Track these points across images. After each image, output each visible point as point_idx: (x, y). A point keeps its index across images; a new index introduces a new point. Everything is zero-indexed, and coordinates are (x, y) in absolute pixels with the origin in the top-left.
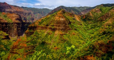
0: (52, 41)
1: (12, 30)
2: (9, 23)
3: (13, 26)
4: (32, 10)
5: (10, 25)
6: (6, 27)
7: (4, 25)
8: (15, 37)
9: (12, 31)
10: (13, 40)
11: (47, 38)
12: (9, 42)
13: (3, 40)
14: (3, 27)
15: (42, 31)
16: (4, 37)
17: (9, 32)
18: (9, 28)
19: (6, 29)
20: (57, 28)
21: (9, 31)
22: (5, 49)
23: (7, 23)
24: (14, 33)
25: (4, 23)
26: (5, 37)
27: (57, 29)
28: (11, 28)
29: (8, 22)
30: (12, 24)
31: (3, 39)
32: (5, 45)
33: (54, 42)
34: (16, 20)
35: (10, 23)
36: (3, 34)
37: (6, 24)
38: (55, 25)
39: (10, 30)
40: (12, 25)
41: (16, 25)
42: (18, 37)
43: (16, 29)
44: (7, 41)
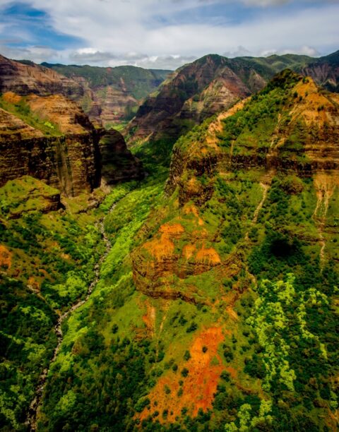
0: (319, 226)
1: (65, 167)
2: (51, 140)
3: (66, 150)
4: (82, 75)
5: (54, 149)
6: (43, 156)
7: (36, 151)
8: (78, 194)
9: (67, 174)
10: (77, 211)
11: (288, 210)
12: (67, 223)
13: (45, 216)
14: (34, 157)
15: (241, 175)
16: (46, 204)
17: (53, 178)
18: (52, 160)
19: (44, 168)
20: (321, 163)
21: (55, 174)
22: (67, 257)
23: (45, 139)
24: (74, 181)
25: (32, 139)
26: (51, 204)
27: (319, 165)
28: (60, 160)
29: (49, 136)
30: (63, 140)
31: (44, 211)
32: (62, 237)
33: (332, 229)
34: (74, 125)
35: (55, 139)
36: (39, 189)
37: (42, 143)
38: (309, 149)
39: (57, 171)
40: (63, 147)
41: (77, 144)
42: (92, 195)
43: (79, 163)
44: (58, 217)
